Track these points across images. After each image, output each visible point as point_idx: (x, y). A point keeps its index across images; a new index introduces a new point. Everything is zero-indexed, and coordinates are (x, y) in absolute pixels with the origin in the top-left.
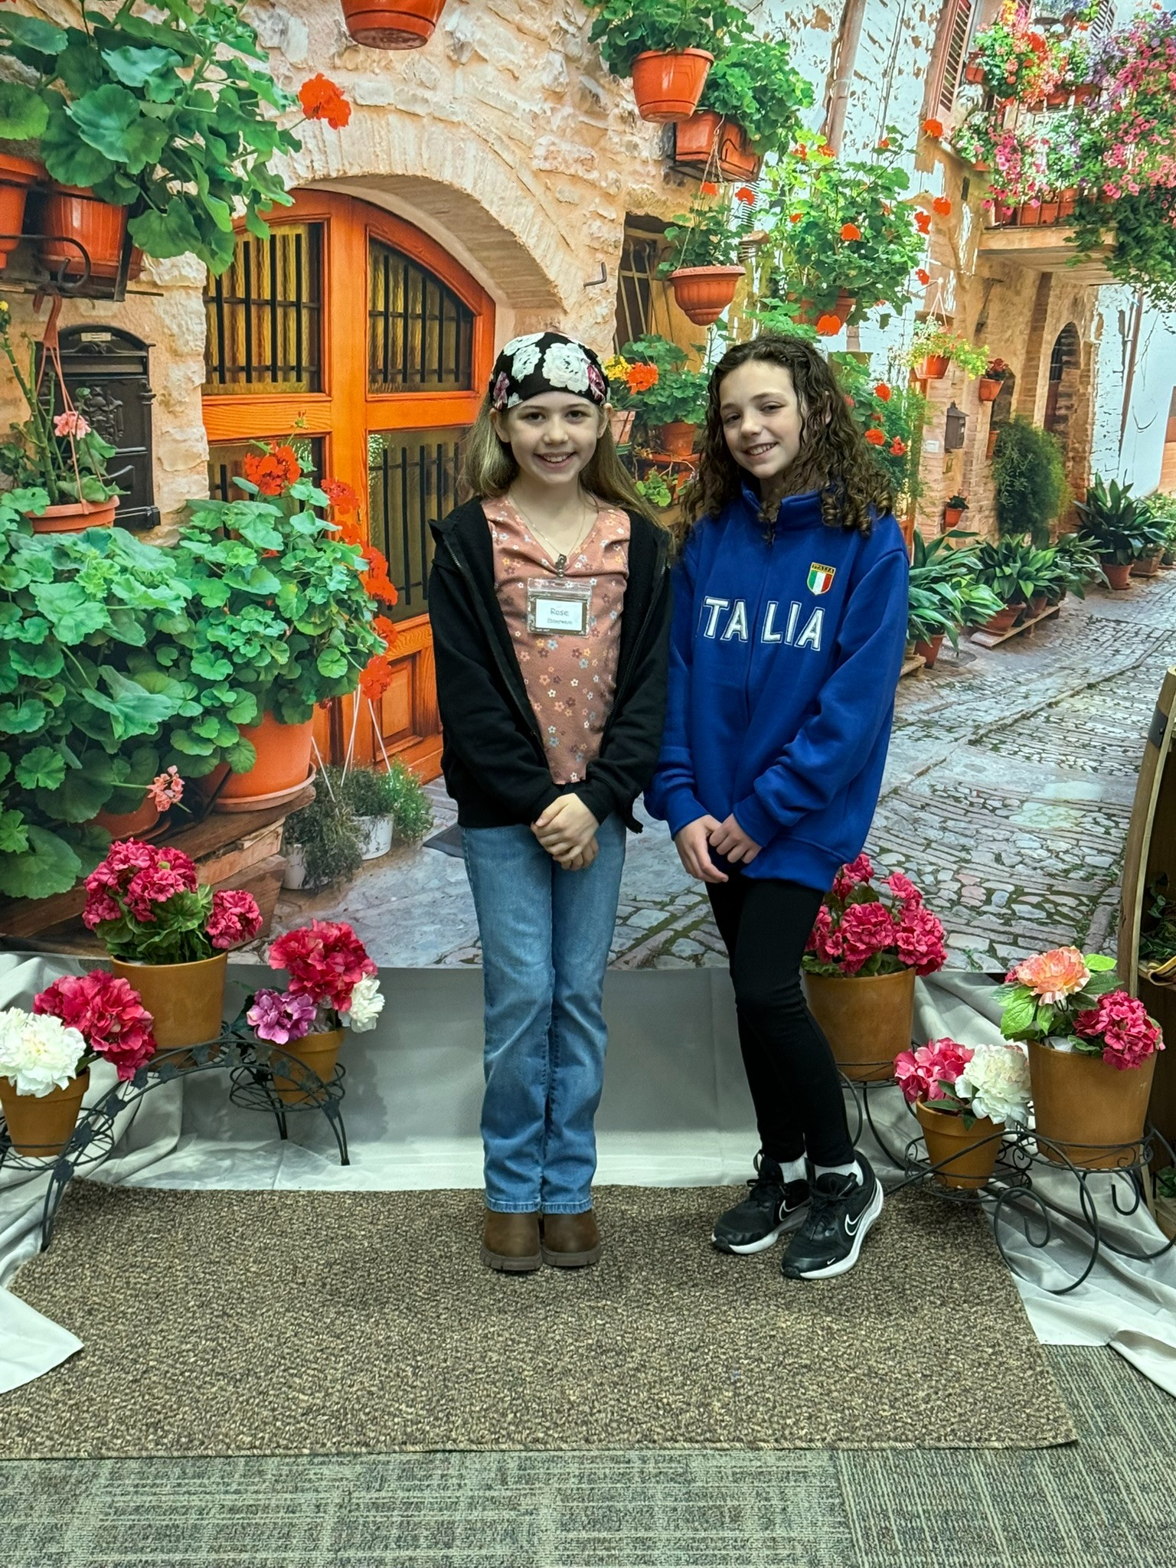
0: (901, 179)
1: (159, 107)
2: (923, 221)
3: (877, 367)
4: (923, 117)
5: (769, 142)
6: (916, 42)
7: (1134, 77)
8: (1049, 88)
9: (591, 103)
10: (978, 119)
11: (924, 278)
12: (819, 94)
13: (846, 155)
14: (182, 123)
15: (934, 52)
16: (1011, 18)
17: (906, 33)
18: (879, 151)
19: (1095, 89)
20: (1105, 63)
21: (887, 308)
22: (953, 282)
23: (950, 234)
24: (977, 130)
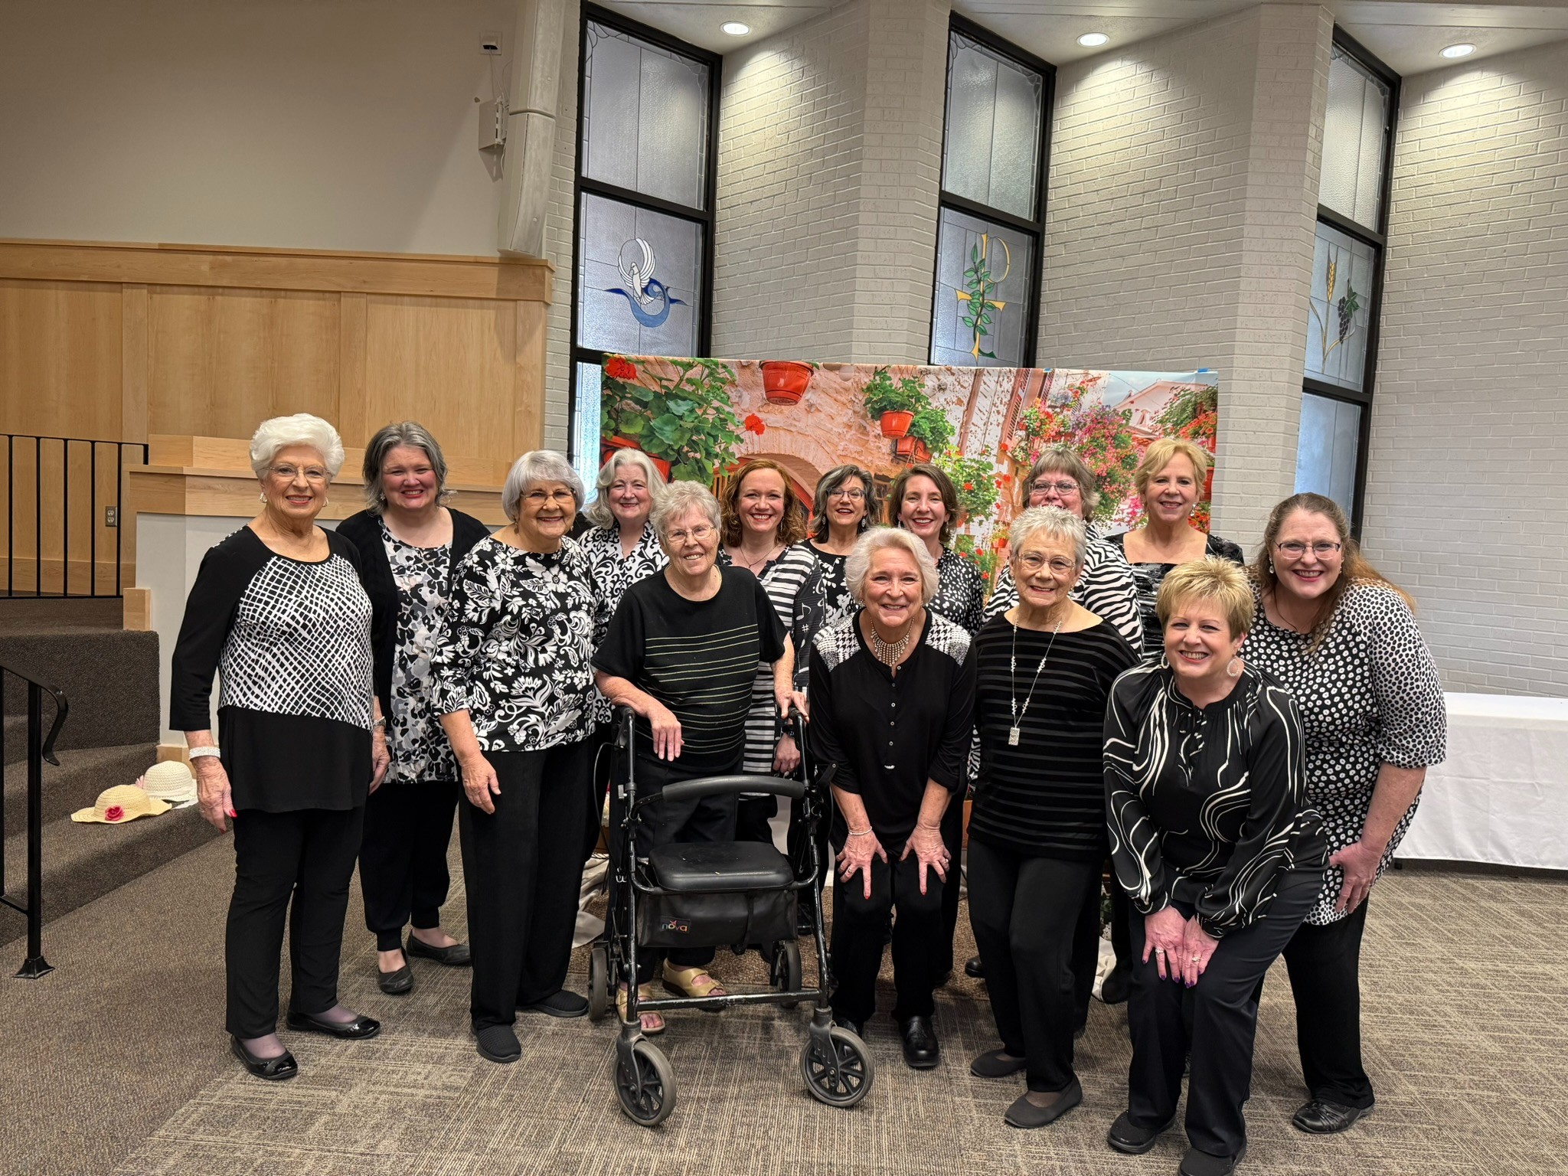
0: (990, 466)
1: (688, 424)
2: (999, 484)
3: (977, 541)
4: (1000, 442)
5: (935, 449)
6: (998, 412)
7: (1089, 431)
8: (1053, 434)
9: (863, 430)
10: (1023, 444)
11: (998, 506)
12: (957, 431)
13: (967, 456)
14: (697, 430)
15: (1006, 417)
16: (1039, 405)
17: (994, 409)
18: (981, 454)
19: (1073, 435)
20: (1077, 425)
21: (982, 518)
22: (1010, 509)
23: (1010, 490)
24: (1022, 449)
